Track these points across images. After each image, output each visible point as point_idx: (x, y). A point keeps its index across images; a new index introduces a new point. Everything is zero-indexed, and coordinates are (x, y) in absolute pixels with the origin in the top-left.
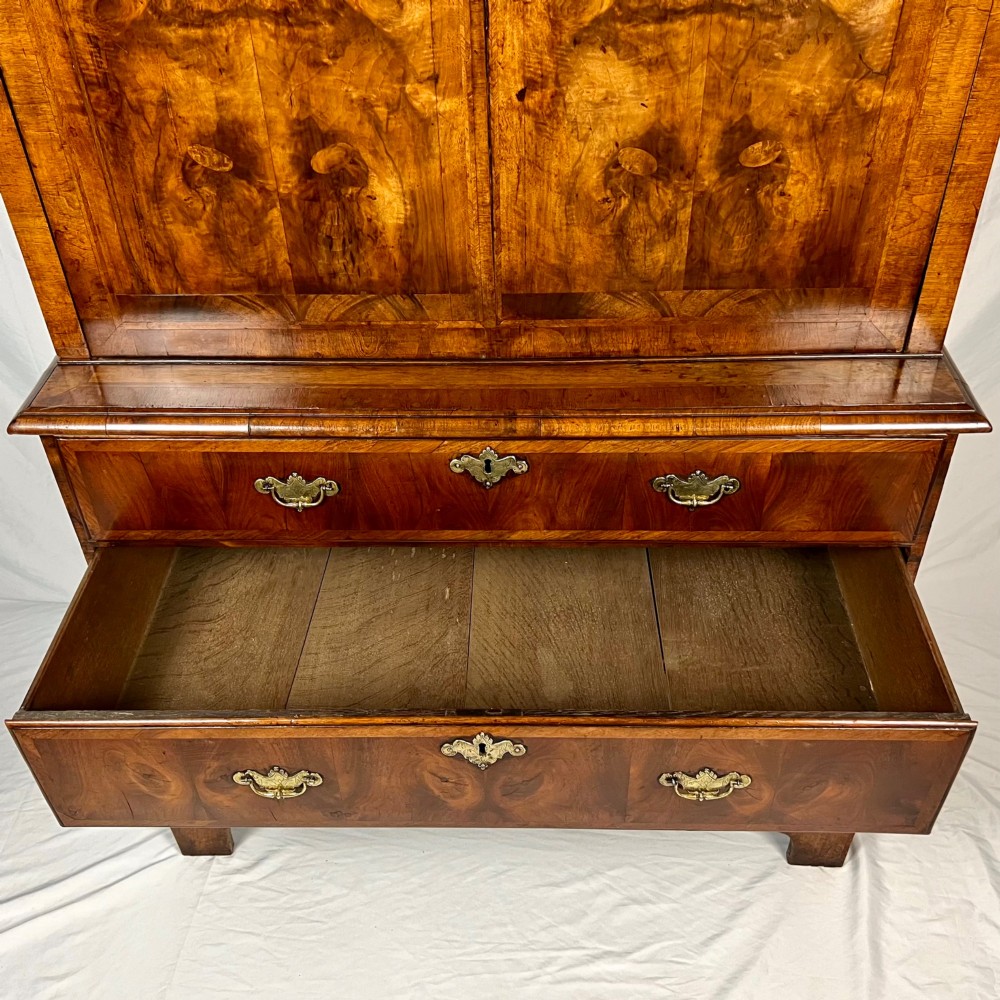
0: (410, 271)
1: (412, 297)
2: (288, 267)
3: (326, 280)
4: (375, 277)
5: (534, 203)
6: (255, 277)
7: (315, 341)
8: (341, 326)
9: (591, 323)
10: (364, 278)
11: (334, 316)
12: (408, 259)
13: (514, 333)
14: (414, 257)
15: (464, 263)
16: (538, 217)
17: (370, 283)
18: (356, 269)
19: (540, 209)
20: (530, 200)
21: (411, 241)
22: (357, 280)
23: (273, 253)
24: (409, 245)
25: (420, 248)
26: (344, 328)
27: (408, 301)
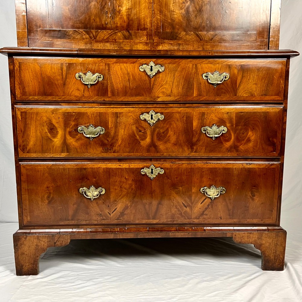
0: (129, 23)
1: (129, 32)
2: (94, 21)
3: (104, 26)
4: (119, 25)
5: (164, 3)
6: (83, 24)
7: (98, 46)
8: (107, 41)
9: (180, 42)
10: (115, 25)
11: (105, 38)
12: (129, 19)
13: (158, 45)
14: (130, 18)
15: (144, 21)
16: (165, 7)
17: (117, 27)
18: (113, 22)
19: (166, 5)
20: (163, 2)
21: (130, 13)
22: (114, 26)
23: (90, 16)
24: (129, 15)
25: (132, 15)
26: (108, 42)
27: (127, 33)
